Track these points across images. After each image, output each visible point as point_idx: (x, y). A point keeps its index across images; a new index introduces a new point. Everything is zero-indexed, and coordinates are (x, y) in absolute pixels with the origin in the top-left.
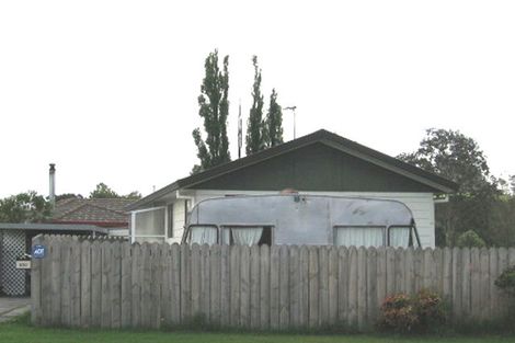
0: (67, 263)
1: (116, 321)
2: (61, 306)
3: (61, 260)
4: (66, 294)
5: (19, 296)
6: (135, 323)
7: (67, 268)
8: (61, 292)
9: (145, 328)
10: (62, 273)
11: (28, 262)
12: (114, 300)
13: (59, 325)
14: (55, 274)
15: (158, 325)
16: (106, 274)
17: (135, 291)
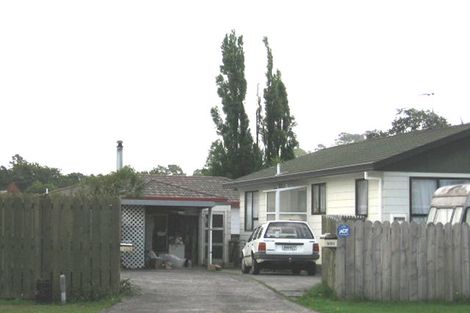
0: (369, 242)
1: (413, 295)
2: (364, 282)
3: (364, 239)
4: (369, 270)
5: (138, 269)
6: (431, 296)
7: (369, 246)
8: (364, 268)
9: (439, 301)
10: (364, 251)
11: (335, 241)
12: (412, 276)
13: (362, 299)
14: (358, 252)
15: (451, 299)
16: (405, 251)
17: (430, 267)
